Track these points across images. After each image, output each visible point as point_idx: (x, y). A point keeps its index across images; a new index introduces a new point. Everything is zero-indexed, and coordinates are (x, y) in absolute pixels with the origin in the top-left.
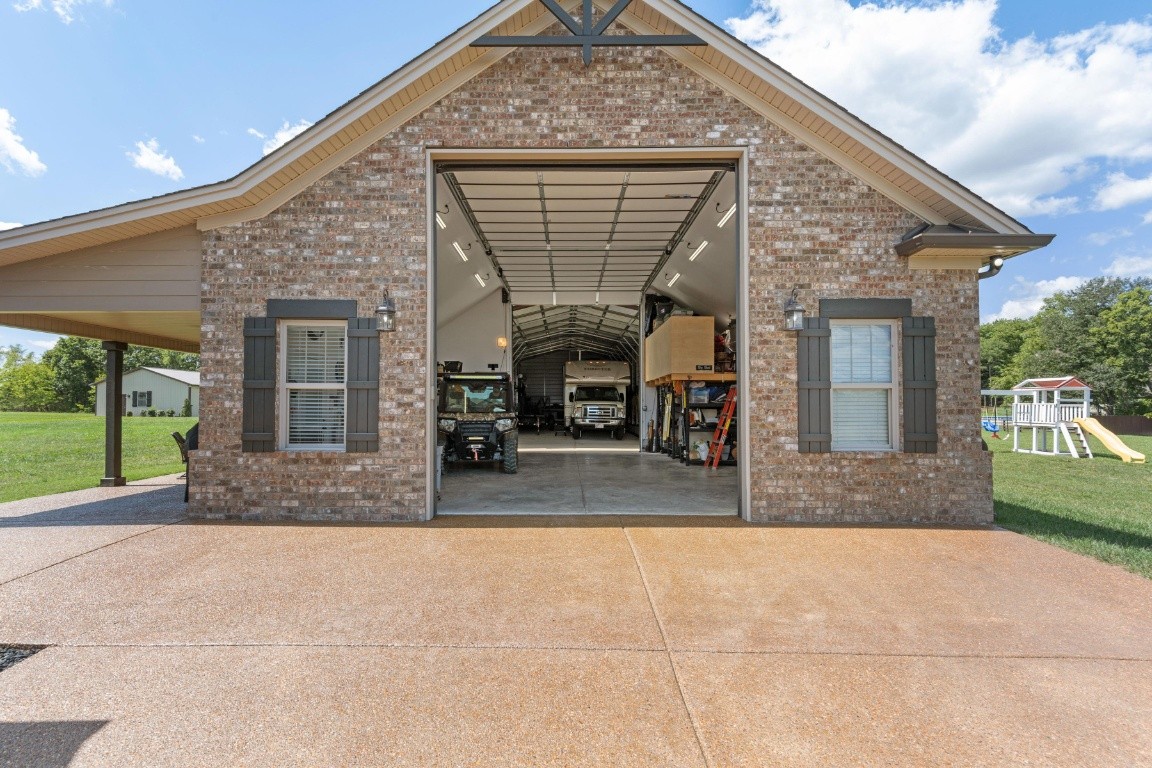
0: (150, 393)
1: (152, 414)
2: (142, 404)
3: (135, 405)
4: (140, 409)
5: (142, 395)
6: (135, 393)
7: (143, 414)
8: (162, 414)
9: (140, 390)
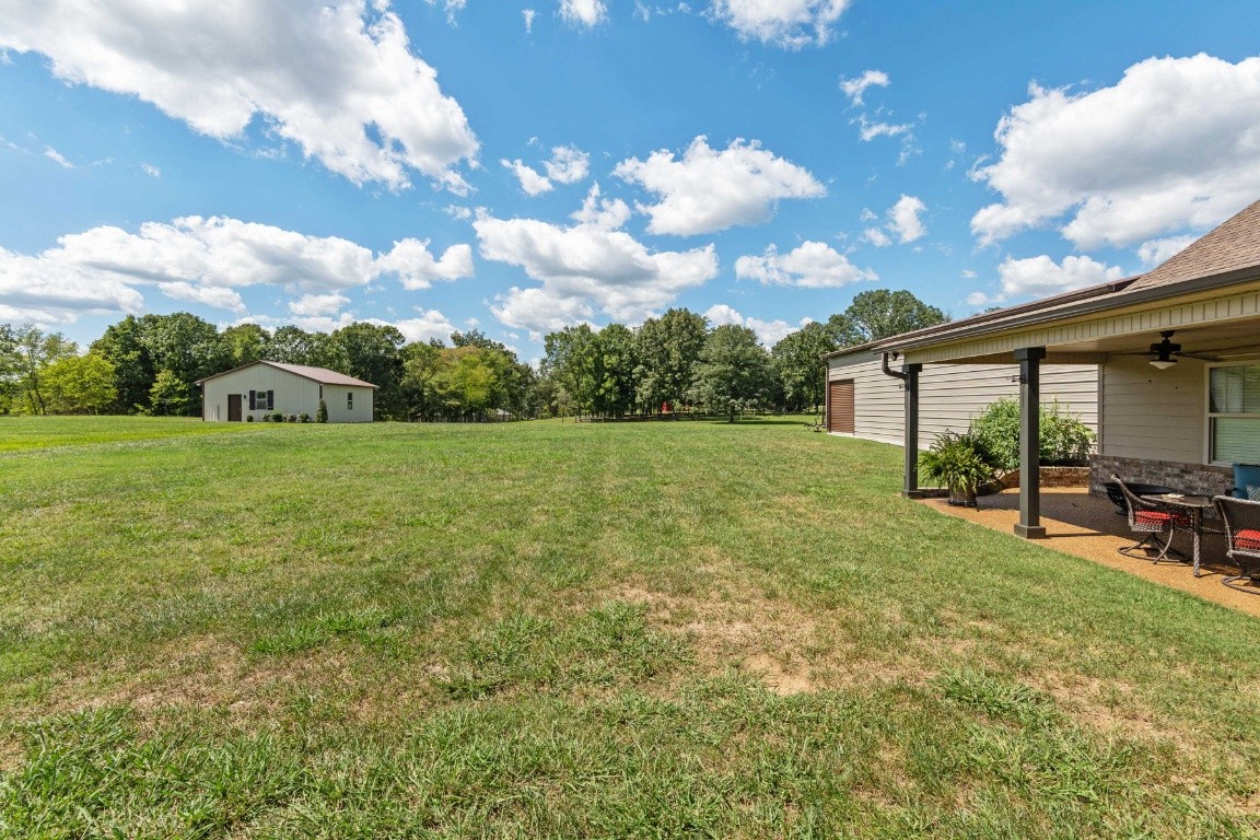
0: (271, 393)
1: (278, 419)
2: (261, 406)
3: (252, 407)
4: (262, 413)
5: (262, 395)
6: (252, 393)
7: (266, 419)
8: (293, 420)
9: (259, 389)
